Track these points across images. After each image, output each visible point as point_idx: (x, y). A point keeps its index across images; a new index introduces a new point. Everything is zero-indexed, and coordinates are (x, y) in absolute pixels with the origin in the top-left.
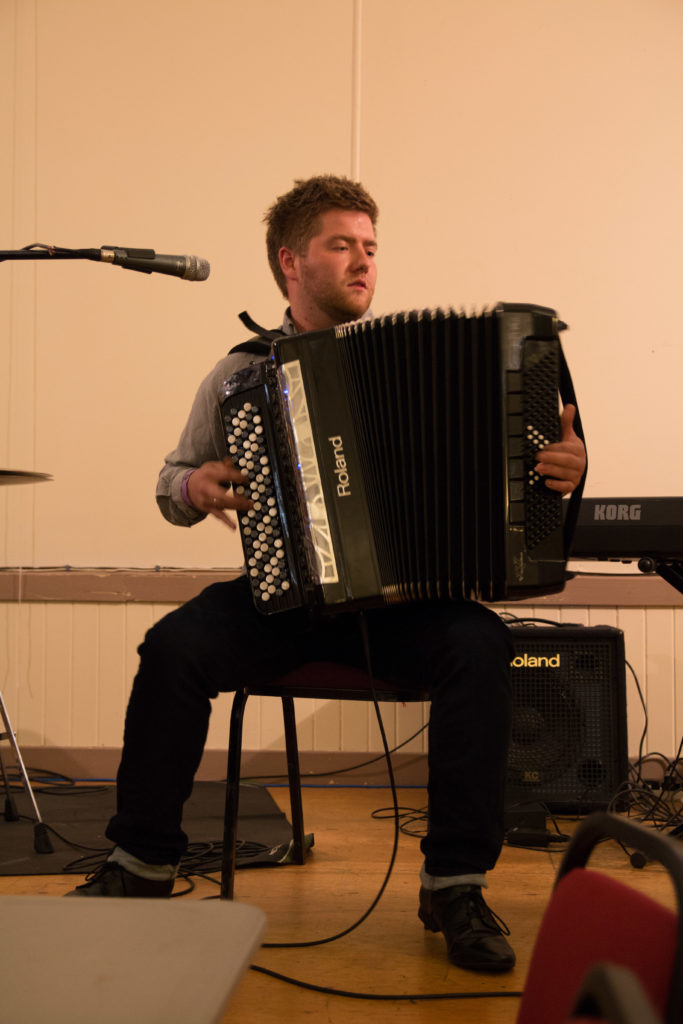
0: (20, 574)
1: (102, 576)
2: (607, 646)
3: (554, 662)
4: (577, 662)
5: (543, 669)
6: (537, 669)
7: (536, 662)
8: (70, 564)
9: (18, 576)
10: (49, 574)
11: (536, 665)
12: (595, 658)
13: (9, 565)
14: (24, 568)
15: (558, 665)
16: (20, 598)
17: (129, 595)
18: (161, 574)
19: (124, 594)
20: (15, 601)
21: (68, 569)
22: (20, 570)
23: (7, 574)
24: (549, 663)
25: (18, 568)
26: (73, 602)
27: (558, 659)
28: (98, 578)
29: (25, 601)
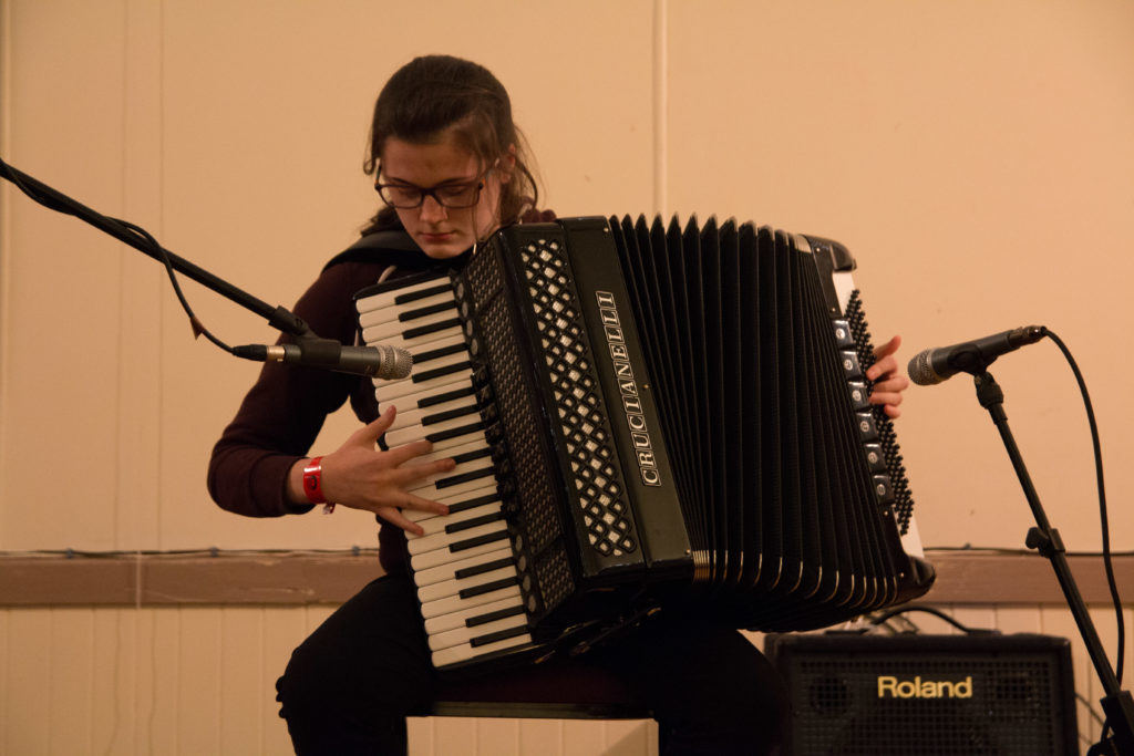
0: (139, 562)
1: (269, 563)
2: (1045, 665)
3: (963, 689)
4: (999, 688)
5: (945, 702)
6: (935, 701)
7: (935, 690)
8: (219, 545)
9: (135, 566)
10: (184, 562)
11: (933, 694)
12: (1028, 683)
13: (122, 547)
14: (145, 553)
15: (969, 693)
16: (138, 600)
17: (311, 592)
18: (361, 559)
19: (303, 592)
20: (130, 604)
21: (214, 553)
22: (139, 556)
23: (118, 562)
24: (954, 691)
25: (135, 553)
26: (223, 605)
27: (968, 684)
28: (263, 566)
29: (146, 604)
